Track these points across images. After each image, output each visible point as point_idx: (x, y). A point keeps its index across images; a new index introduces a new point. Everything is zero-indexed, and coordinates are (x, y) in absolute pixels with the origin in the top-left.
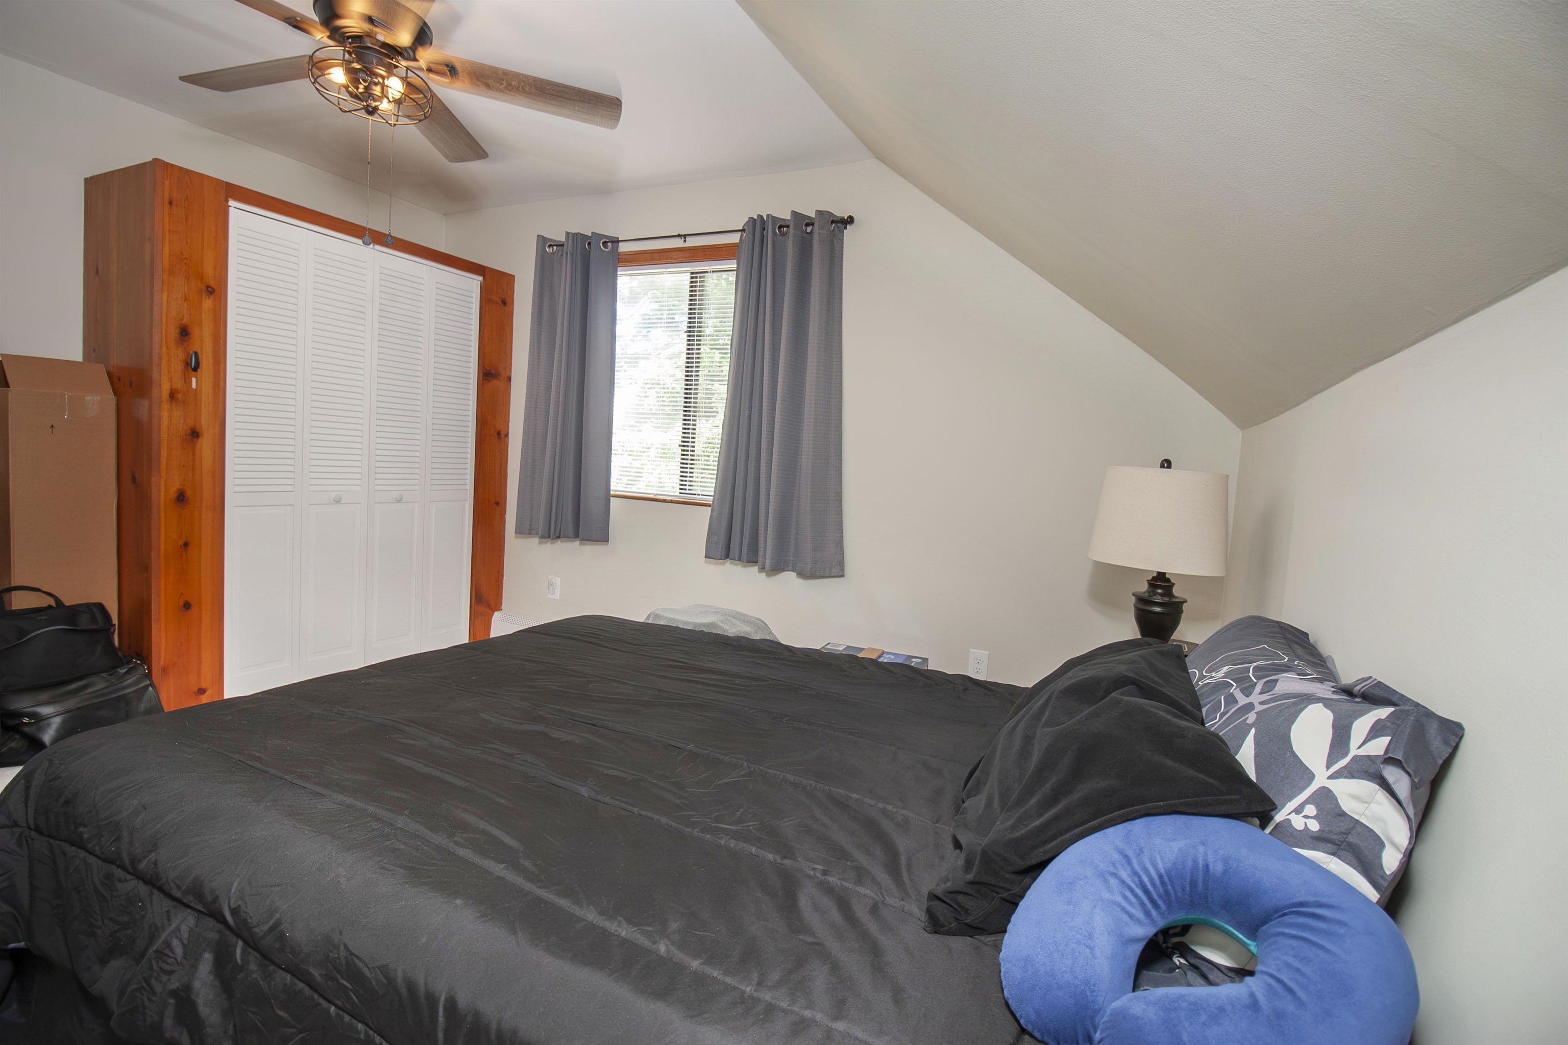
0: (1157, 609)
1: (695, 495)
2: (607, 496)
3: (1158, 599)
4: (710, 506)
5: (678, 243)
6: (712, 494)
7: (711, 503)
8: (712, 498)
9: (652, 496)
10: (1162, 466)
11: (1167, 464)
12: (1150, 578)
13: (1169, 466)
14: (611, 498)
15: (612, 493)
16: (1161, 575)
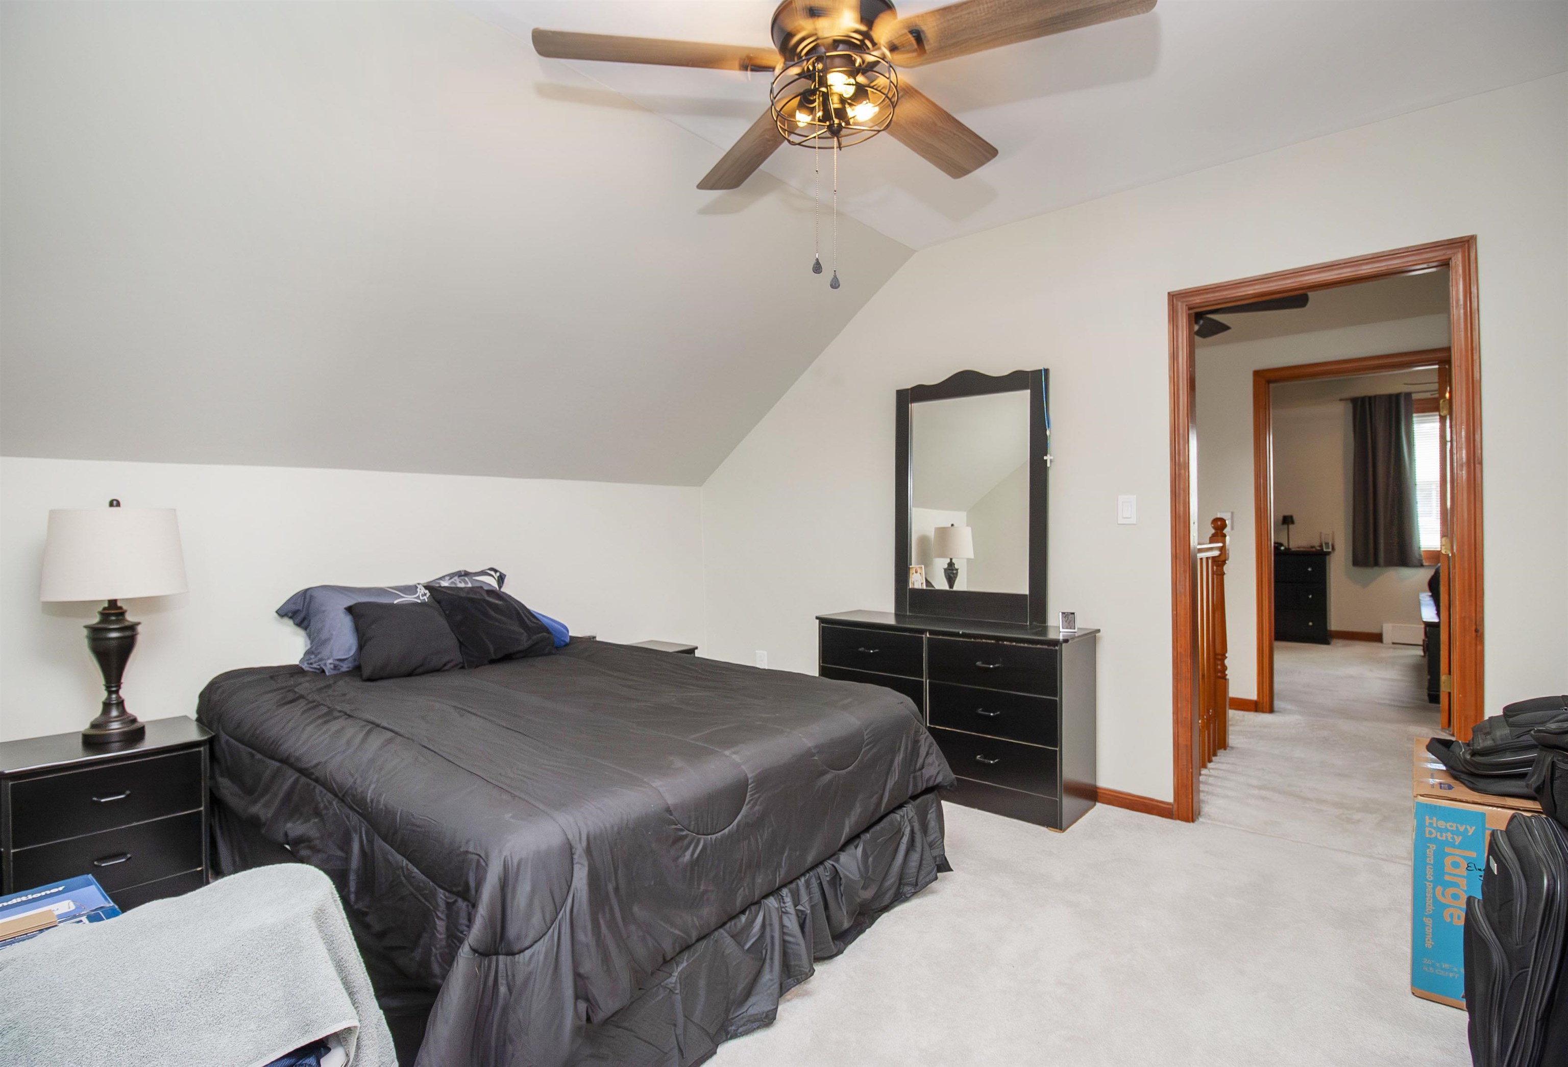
0: (112, 635)
3: (113, 625)
10: (111, 506)
11: (115, 503)
12: (101, 609)
13: (118, 504)
16: (113, 603)
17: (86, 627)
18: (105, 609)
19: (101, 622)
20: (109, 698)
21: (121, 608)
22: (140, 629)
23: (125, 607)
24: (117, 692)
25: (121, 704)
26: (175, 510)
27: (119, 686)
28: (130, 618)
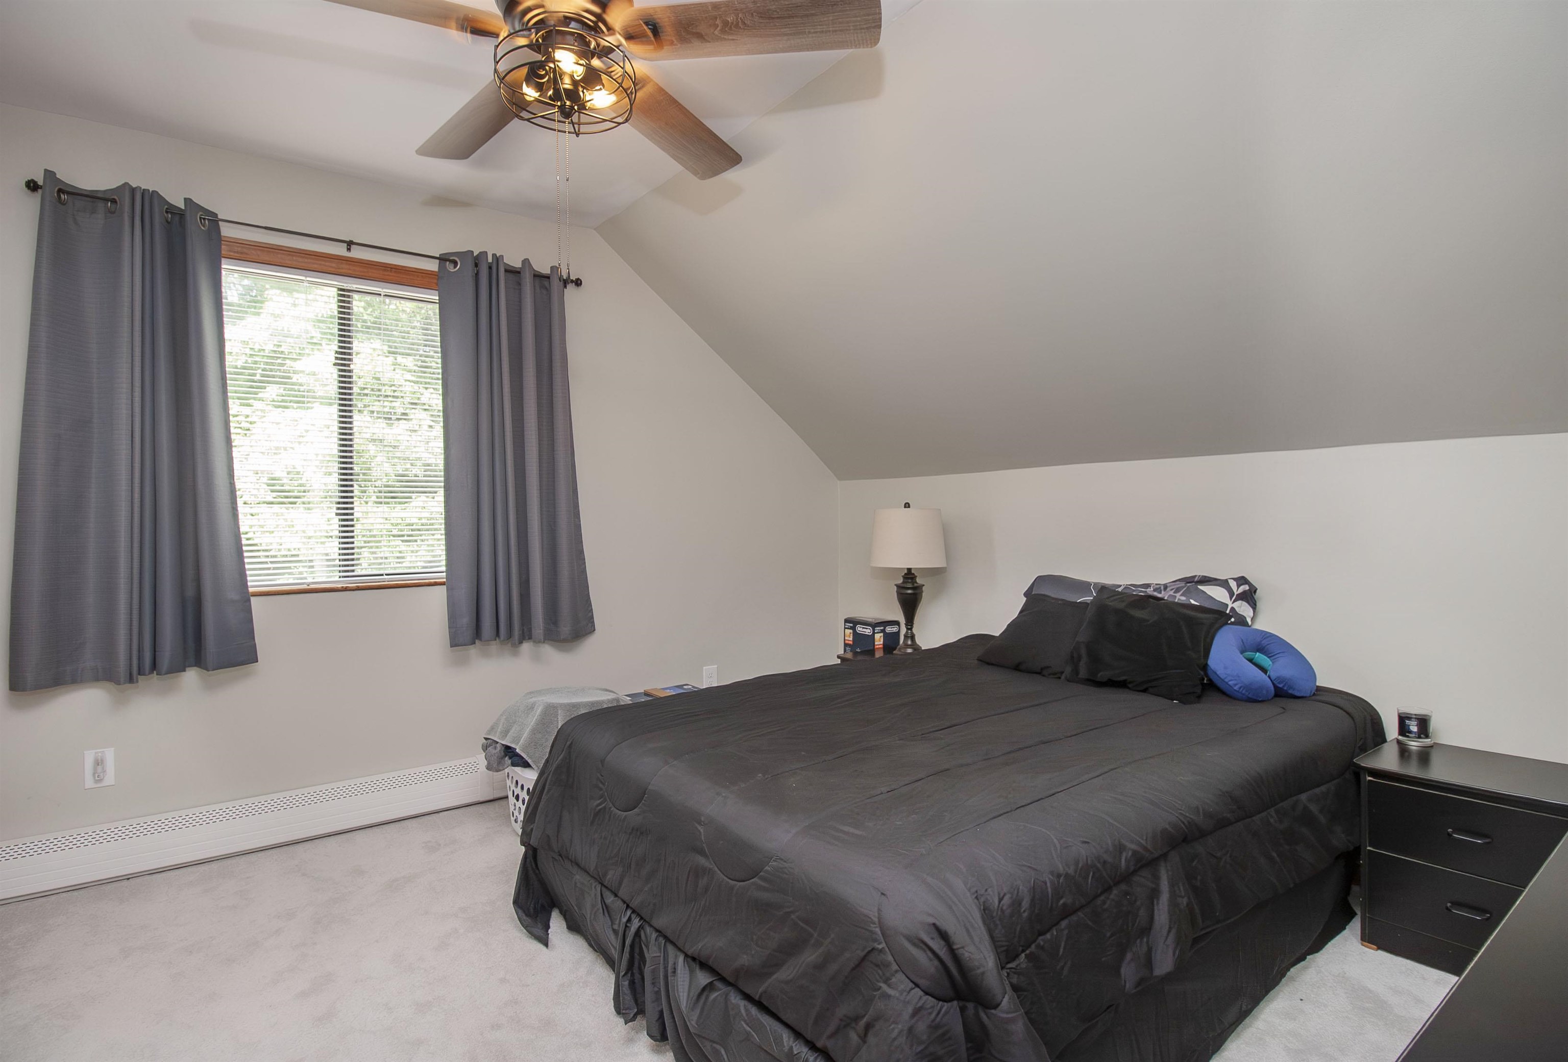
0: (909, 591)
1: (382, 575)
2: (245, 597)
3: (910, 585)
4: (445, 584)
5: (340, 250)
6: (444, 569)
7: (445, 580)
8: (445, 574)
9: (305, 587)
10: (905, 507)
11: (907, 505)
12: (903, 574)
13: (909, 507)
14: (253, 599)
15: (251, 590)
16: (909, 570)
17: (895, 585)
18: (905, 574)
19: (904, 582)
20: (907, 632)
21: (914, 574)
22: (924, 588)
23: (916, 574)
24: (911, 629)
25: (913, 637)
26: (940, 510)
27: (912, 626)
28: (919, 581)
